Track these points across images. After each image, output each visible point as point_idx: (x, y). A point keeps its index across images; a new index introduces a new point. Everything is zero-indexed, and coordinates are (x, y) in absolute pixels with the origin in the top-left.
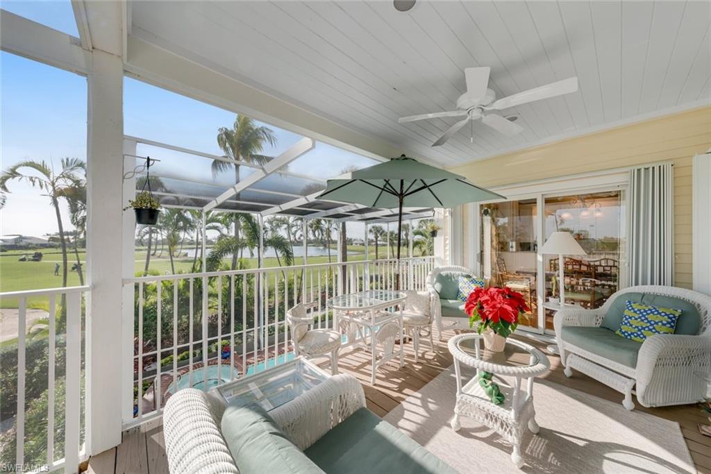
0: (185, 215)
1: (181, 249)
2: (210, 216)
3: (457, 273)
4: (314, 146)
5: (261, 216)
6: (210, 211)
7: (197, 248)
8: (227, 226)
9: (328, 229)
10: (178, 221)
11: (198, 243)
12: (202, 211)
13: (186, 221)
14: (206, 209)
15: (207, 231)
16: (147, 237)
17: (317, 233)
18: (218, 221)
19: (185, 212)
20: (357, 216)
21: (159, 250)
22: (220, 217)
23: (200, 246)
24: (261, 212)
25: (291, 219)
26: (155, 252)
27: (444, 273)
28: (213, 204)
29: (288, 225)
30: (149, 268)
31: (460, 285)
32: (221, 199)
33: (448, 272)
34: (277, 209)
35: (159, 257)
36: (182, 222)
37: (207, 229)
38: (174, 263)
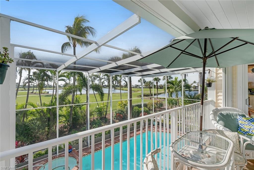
0: (47, 73)
1: (46, 89)
2: (60, 73)
3: (235, 113)
4: (140, 22)
5: (88, 73)
6: (60, 71)
7: (54, 89)
8: (69, 79)
9: (120, 80)
10: (43, 76)
11: (54, 87)
12: (56, 71)
13: (48, 76)
14: (58, 70)
15: (59, 82)
16: (27, 84)
17: (114, 82)
18: (64, 76)
19: (47, 71)
20: (140, 74)
21: (35, 90)
22: (65, 74)
23: (55, 88)
24: (88, 72)
25: (102, 75)
26: (33, 91)
27: (224, 113)
28: (63, 67)
29: (100, 78)
30: (28, 102)
31: (240, 122)
32: (67, 64)
33: (228, 112)
34: (98, 69)
35: (35, 94)
36: (45, 77)
37: (59, 80)
38: (41, 97)
